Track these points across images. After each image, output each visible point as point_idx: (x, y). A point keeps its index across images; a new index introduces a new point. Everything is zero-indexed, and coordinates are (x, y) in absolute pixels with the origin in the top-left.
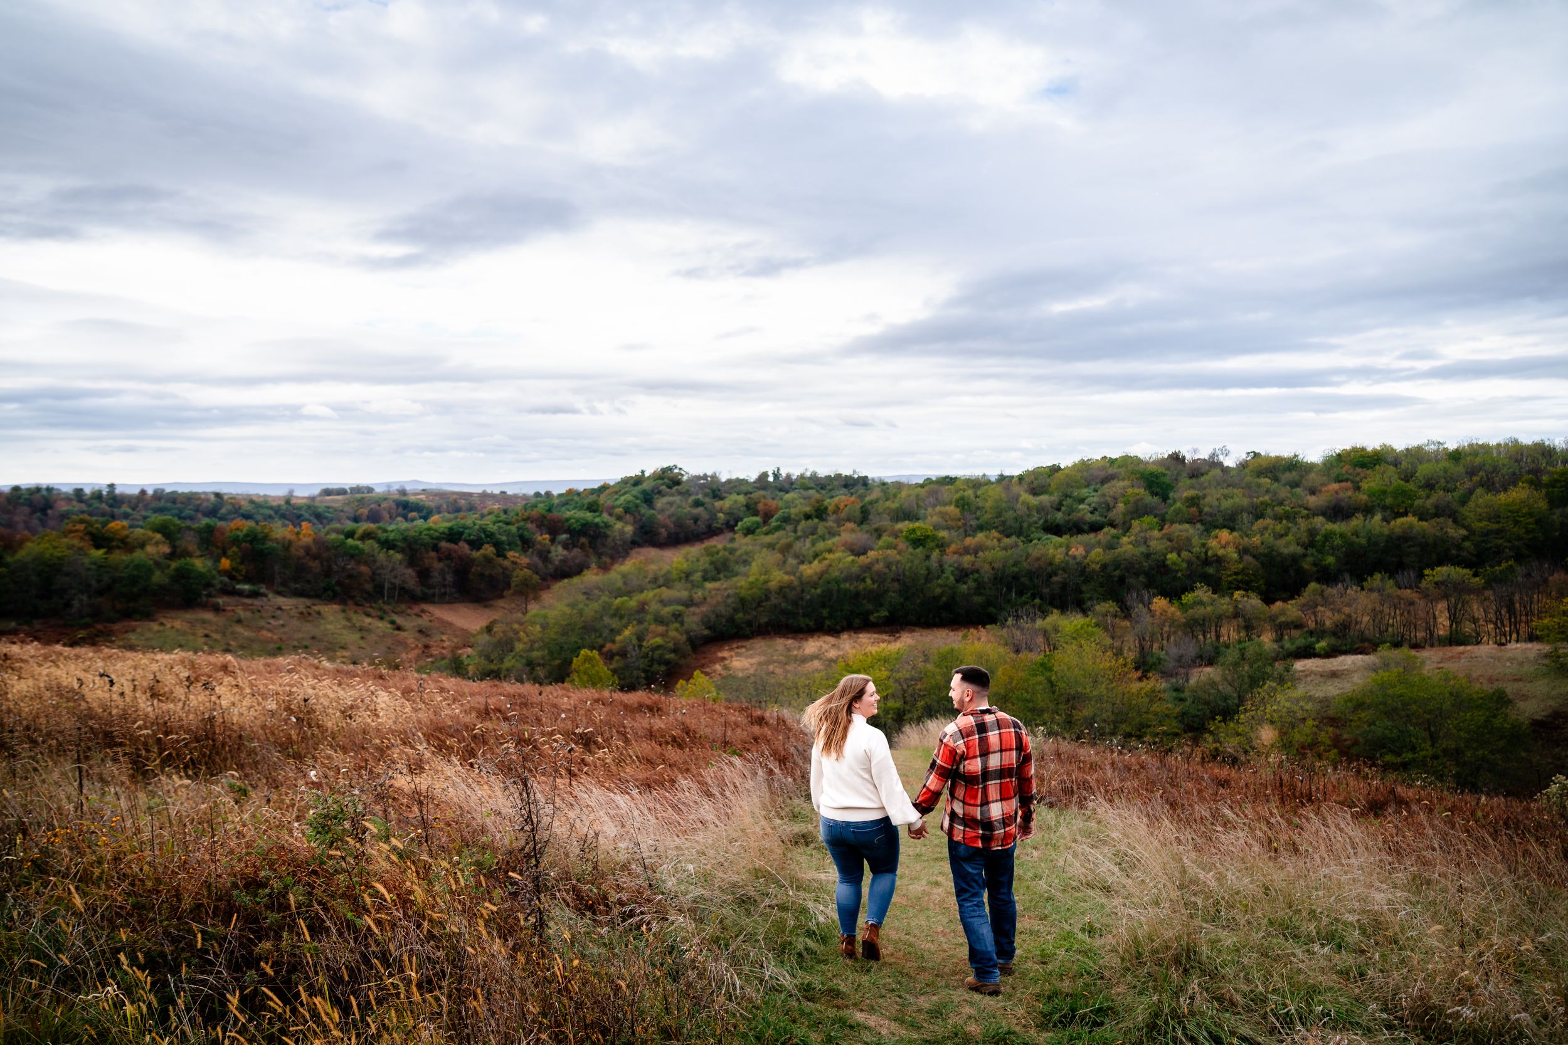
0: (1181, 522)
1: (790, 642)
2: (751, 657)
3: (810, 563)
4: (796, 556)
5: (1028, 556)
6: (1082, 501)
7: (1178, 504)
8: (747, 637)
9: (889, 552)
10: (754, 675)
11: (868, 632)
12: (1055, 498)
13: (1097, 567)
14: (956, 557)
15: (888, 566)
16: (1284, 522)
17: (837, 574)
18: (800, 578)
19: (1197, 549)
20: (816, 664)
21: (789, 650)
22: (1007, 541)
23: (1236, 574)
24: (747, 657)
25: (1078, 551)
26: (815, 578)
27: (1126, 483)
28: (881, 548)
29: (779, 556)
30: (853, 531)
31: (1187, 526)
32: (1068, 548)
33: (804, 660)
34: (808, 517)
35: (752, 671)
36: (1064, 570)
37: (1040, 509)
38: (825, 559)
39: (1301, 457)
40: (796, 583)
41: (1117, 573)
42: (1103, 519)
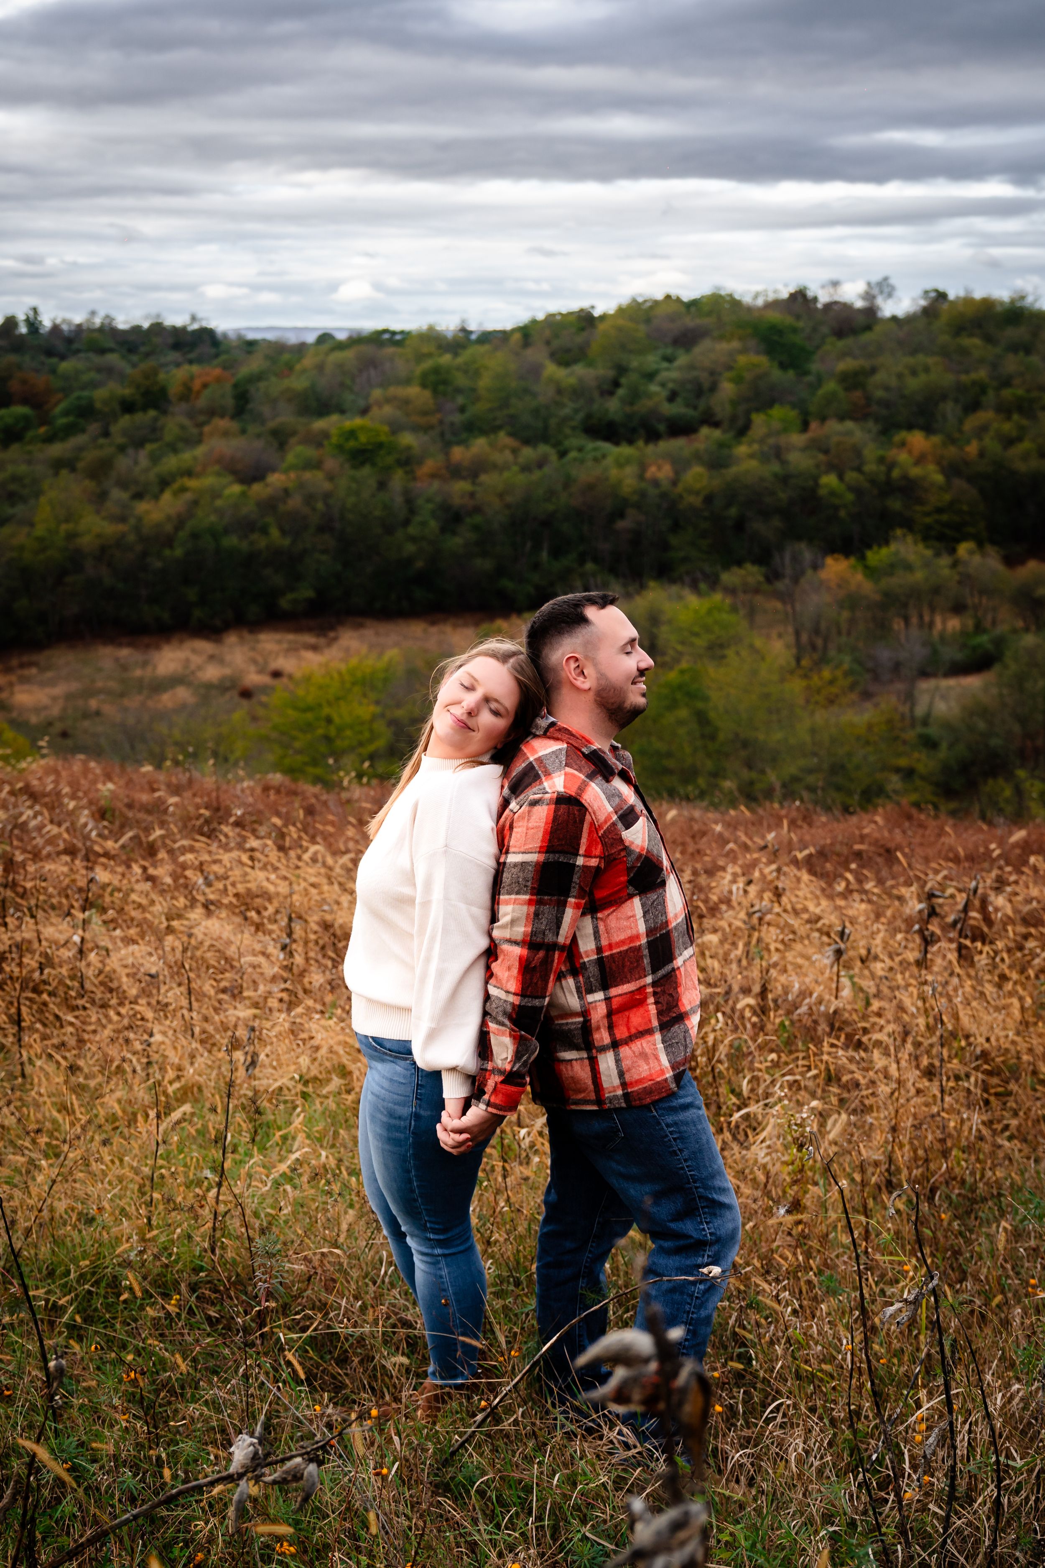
0: (841, 418)
1: (125, 653)
2: (52, 683)
3: (156, 497)
4: (123, 484)
5: (568, 482)
6: (650, 376)
7: (831, 386)
8: (38, 645)
9: (308, 475)
10: (61, 719)
11: (276, 629)
12: (602, 371)
13: (696, 501)
14: (436, 485)
15: (309, 499)
16: (1016, 417)
17: (213, 518)
18: (137, 529)
19: (871, 467)
20: (182, 694)
21: (124, 668)
22: (528, 453)
23: (939, 510)
24: (43, 684)
25: (663, 472)
26: (169, 528)
27: (735, 344)
28: (292, 467)
29: (89, 484)
30: (226, 434)
31: (849, 425)
32: (643, 467)
33: (159, 686)
34: (128, 407)
35: (56, 711)
36: (638, 506)
37: (577, 392)
38: (183, 489)
39: (1030, 299)
40: (132, 538)
41: (733, 511)
42: (690, 412)
